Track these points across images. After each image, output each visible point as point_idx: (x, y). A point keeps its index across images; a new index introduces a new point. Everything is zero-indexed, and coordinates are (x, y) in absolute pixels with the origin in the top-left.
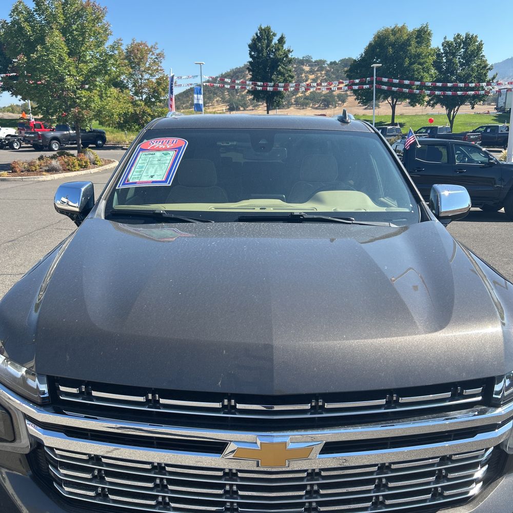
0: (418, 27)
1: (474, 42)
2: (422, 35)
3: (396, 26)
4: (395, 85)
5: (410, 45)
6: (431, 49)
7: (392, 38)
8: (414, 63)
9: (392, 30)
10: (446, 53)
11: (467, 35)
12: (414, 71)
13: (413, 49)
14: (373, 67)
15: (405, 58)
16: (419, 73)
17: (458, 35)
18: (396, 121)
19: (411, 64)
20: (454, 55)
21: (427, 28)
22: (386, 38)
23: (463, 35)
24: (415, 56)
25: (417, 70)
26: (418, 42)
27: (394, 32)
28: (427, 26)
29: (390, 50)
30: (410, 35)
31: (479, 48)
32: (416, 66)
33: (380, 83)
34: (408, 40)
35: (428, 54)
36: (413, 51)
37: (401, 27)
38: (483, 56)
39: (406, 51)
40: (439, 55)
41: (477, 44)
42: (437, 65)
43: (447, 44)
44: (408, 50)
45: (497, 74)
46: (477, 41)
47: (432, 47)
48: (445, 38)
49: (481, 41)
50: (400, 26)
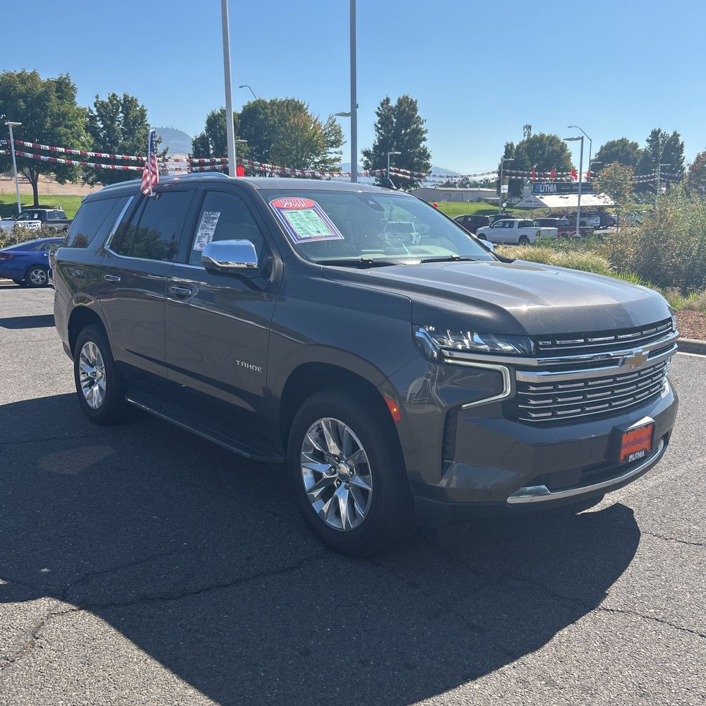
0: (55, 77)
1: (135, 107)
2: (63, 89)
3: (23, 72)
4: (44, 153)
5: (49, 101)
6: (78, 109)
7: (21, 88)
8: (59, 125)
9: (19, 76)
10: (100, 115)
11: (126, 97)
12: (60, 136)
13: (54, 105)
14: (8, 126)
15: (45, 117)
16: (67, 139)
17: (114, 95)
18: (41, 203)
19: (55, 125)
20: (113, 119)
21: (69, 80)
22: (10, 86)
23: (121, 97)
24: (59, 115)
25: (65, 135)
26: (58, 97)
27: (23, 78)
28: (68, 77)
29: (22, 103)
30: (48, 85)
31: (143, 114)
32: (62, 130)
33: (20, 148)
34: (46, 93)
35: (76, 115)
36: (55, 109)
37: (31, 74)
38: (147, 125)
39: (44, 108)
40: (93, 118)
41: (138, 109)
42: (91, 129)
43: (100, 106)
44: (47, 107)
45: (168, 149)
46: (137, 106)
47: (78, 106)
48: (97, 97)
49: (143, 106)
50: (29, 71)
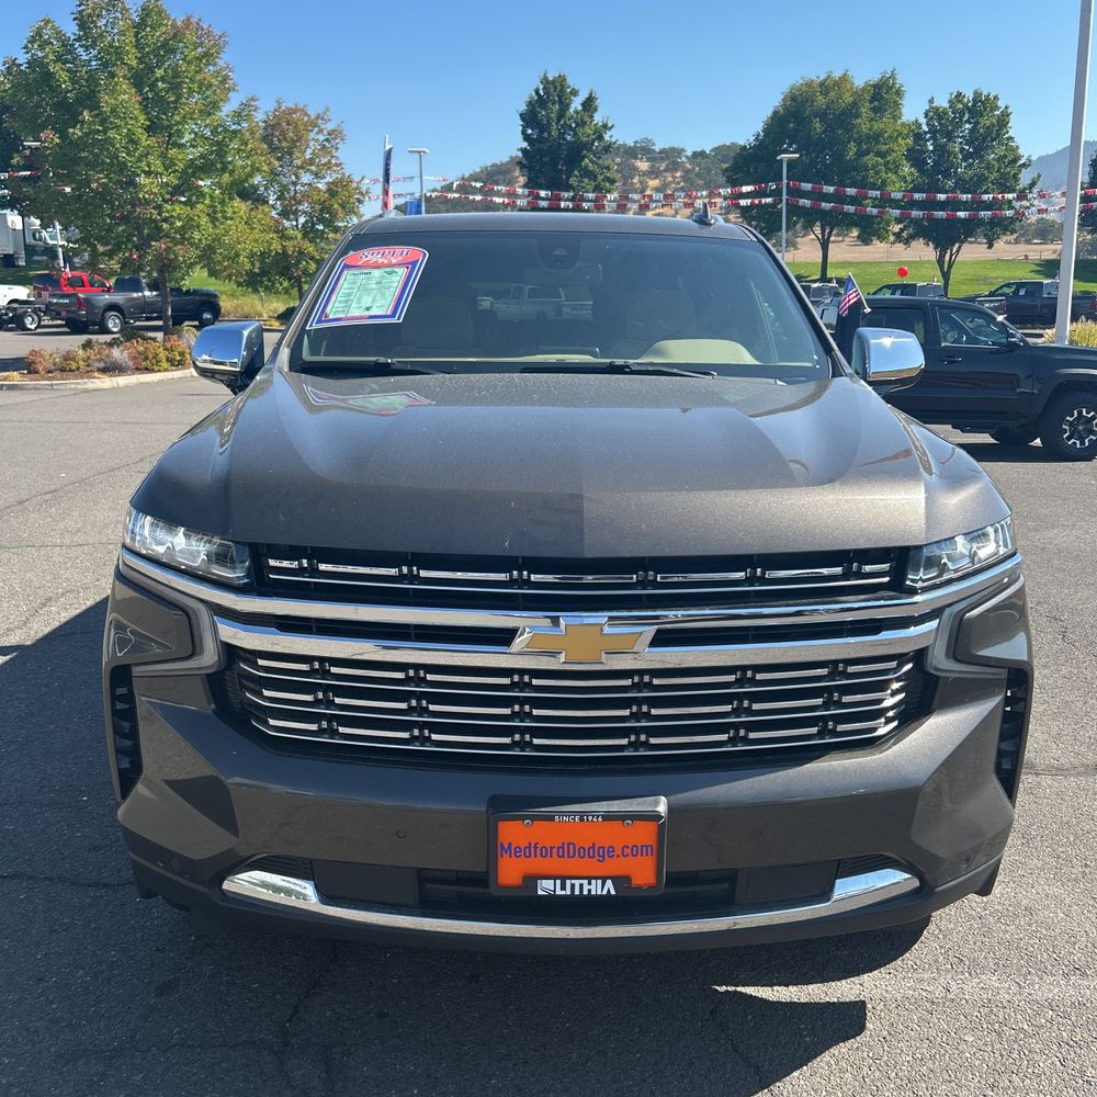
0: (875, 77)
1: (992, 110)
2: (884, 95)
3: (829, 76)
4: (827, 198)
5: (858, 116)
6: (903, 124)
7: (821, 101)
8: (867, 152)
9: (822, 84)
10: (933, 131)
11: (977, 94)
12: (866, 169)
13: (864, 124)
14: (781, 160)
15: (848, 142)
16: (877, 173)
17: (959, 94)
18: (830, 273)
19: (861, 154)
20: (950, 136)
21: (894, 79)
22: (807, 101)
23: (969, 95)
24: (869, 137)
25: (874, 167)
26: (874, 110)
27: (825, 87)
28: (893, 76)
29: (817, 125)
30: (858, 95)
31: (1003, 121)
32: (870, 159)
33: (796, 193)
34: (854, 104)
35: (896, 134)
36: (864, 129)
37: (840, 78)
38: (1011, 138)
39: (849, 129)
40: (918, 137)
41: (996, 113)
42: (915, 157)
43: (934, 114)
44: (854, 126)
45: (1039, 176)
46: (997, 108)
47: (904, 119)
48: (931, 101)
49: (1006, 108)
50: (837, 75)
